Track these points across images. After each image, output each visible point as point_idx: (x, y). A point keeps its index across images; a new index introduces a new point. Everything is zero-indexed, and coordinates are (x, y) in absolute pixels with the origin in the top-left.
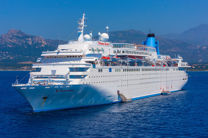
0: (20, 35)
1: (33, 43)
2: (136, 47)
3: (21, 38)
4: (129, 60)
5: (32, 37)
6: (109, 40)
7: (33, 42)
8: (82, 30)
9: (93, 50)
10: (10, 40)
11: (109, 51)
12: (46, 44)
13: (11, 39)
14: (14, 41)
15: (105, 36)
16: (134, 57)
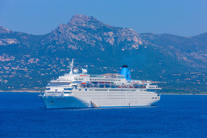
0: (92, 27)
1: (115, 42)
2: (105, 76)
3: (94, 32)
4: (99, 84)
5: (115, 30)
6: (87, 73)
7: (116, 38)
9: (77, 79)
10: (73, 36)
11: (87, 79)
12: (141, 43)
13: (75, 33)
14: (82, 37)
15: (85, 71)
16: (103, 83)
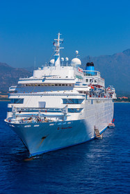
8: (58, 56)
15: (78, 61)
